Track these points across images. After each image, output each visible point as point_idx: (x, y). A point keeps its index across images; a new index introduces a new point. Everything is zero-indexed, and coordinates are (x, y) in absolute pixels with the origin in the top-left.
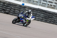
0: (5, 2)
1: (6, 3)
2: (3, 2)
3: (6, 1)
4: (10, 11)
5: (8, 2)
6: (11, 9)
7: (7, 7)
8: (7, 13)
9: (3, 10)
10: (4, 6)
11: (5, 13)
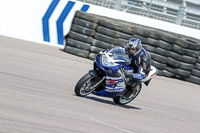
0: (175, 40)
1: (178, 42)
2: (170, 38)
3: (180, 36)
4: (190, 71)
5: (184, 39)
6: (194, 64)
7: (182, 54)
8: (183, 78)
9: (168, 65)
10: (172, 50)
11: (173, 77)
